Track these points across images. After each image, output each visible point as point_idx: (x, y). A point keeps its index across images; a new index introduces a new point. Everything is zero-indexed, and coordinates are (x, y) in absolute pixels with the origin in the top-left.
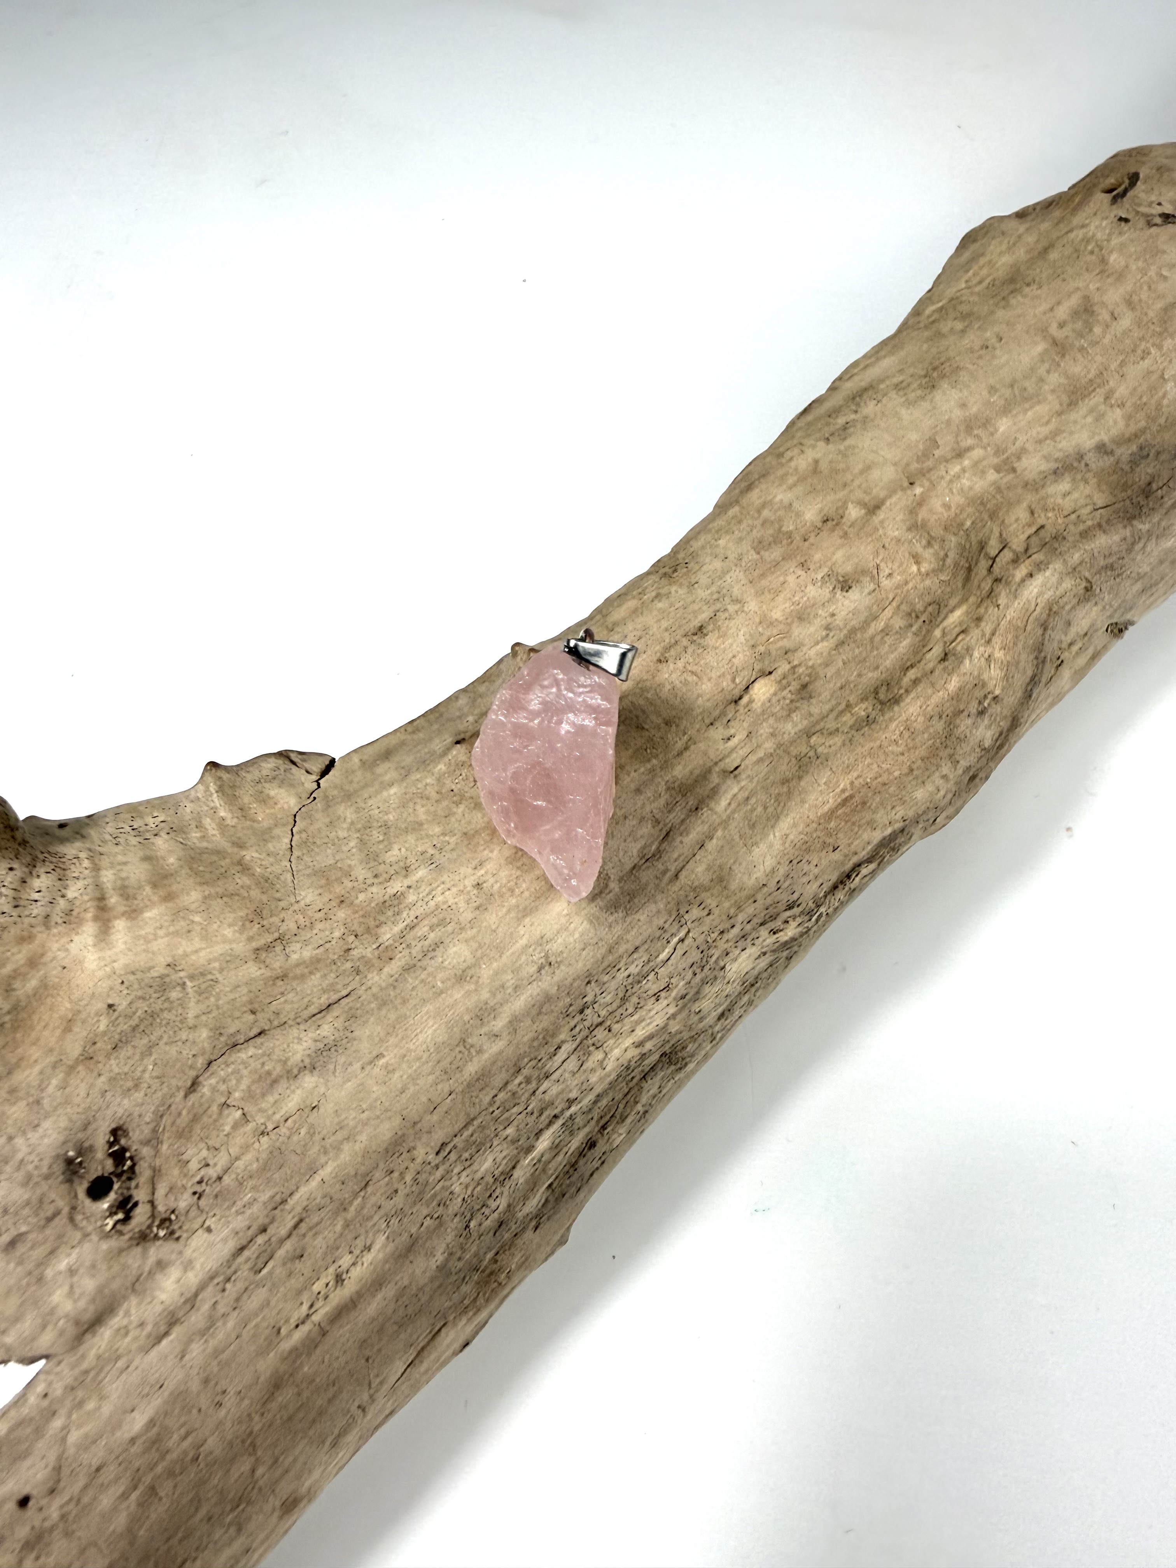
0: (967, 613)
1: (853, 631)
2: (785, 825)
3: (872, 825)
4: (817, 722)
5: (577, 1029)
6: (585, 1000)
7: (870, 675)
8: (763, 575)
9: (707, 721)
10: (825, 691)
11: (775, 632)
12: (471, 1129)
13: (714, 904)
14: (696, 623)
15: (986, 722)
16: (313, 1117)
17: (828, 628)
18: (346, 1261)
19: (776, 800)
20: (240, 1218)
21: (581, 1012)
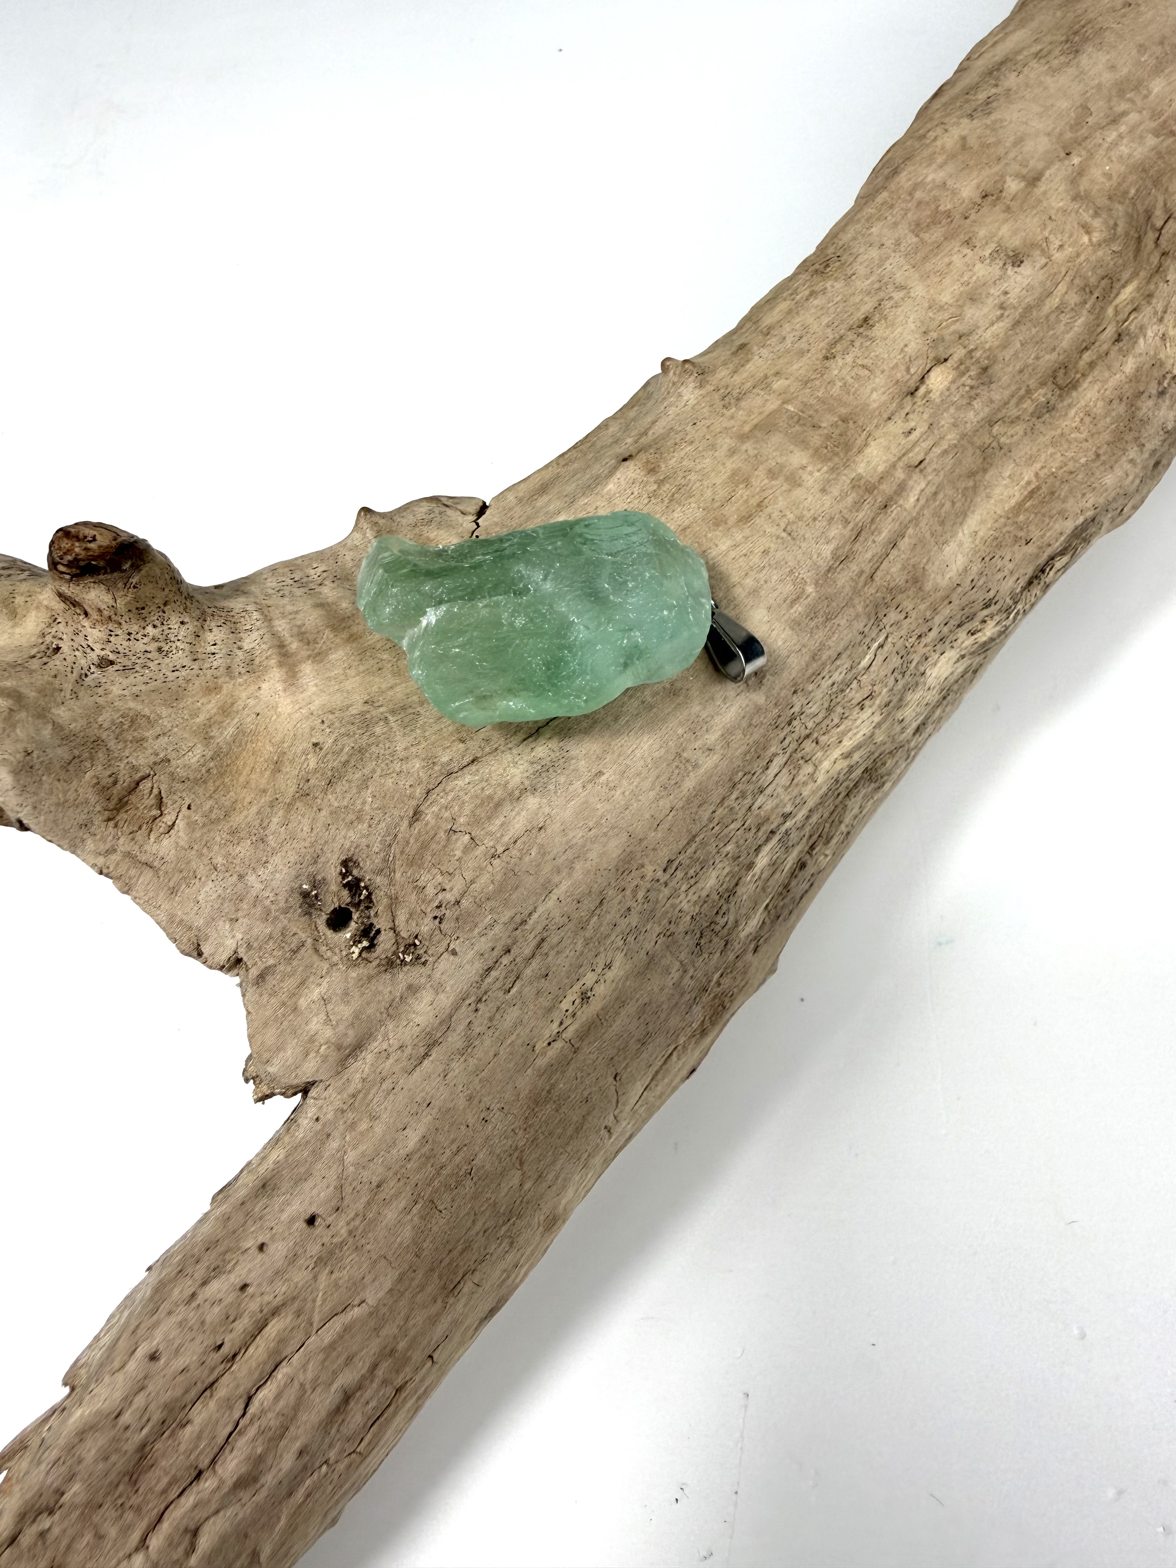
0: (1138, 289)
1: (1029, 309)
2: (973, 522)
3: (1063, 515)
4: (999, 410)
5: (787, 742)
6: (792, 711)
7: (1047, 357)
8: (925, 258)
9: (885, 416)
10: (1005, 374)
11: (946, 315)
12: (694, 846)
13: (910, 607)
14: (860, 315)
15: (1168, 402)
16: (542, 837)
17: (1002, 307)
18: (589, 979)
19: (964, 495)
20: (483, 939)
21: (789, 723)
